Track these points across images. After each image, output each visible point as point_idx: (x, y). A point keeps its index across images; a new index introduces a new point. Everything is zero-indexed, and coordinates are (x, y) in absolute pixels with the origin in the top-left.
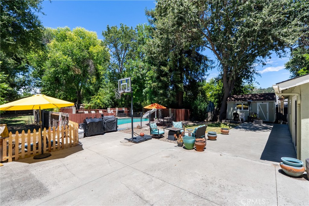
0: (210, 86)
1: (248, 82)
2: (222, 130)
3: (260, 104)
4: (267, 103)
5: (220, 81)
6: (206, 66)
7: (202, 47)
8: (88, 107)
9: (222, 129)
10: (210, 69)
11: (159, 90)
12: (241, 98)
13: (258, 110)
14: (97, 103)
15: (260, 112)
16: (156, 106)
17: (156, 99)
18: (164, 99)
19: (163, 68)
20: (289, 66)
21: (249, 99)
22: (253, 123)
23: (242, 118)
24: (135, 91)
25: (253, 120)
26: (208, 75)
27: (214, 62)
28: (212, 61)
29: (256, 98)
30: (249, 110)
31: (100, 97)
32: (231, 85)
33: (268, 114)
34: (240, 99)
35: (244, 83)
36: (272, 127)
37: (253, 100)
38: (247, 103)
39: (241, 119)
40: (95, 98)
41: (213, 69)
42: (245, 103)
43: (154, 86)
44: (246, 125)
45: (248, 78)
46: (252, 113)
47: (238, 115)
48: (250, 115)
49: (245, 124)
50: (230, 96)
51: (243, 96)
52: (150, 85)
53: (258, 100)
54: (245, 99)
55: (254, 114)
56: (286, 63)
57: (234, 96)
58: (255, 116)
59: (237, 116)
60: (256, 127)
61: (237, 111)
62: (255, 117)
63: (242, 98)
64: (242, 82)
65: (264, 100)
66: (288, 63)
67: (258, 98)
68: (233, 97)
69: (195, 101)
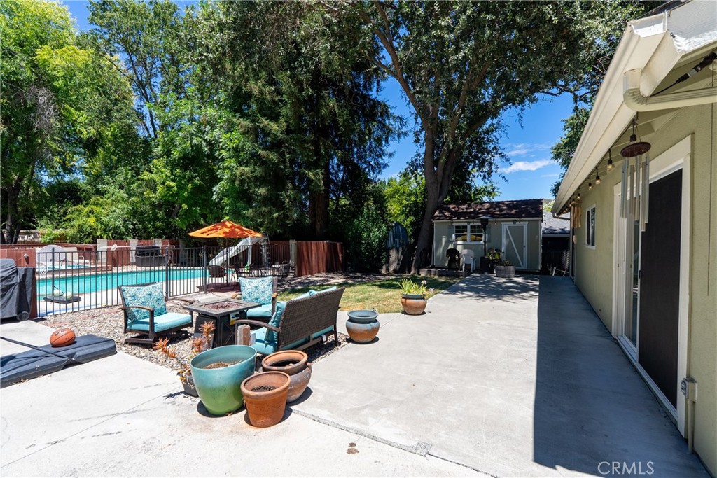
0: (400, 187)
1: (482, 174)
2: (404, 300)
3: (509, 227)
4: (524, 224)
5: (419, 170)
6: (388, 132)
7: (378, 82)
8: (55, 238)
9: (406, 297)
10: (396, 137)
11: (256, 186)
12: (466, 212)
13: (504, 241)
14: (86, 226)
15: (509, 246)
16: (227, 230)
17: (249, 212)
18: (271, 213)
19: (266, 123)
20: (560, 153)
21: (484, 214)
22: (493, 276)
23: (468, 263)
24: (187, 190)
25: (492, 266)
26: (391, 155)
27: (406, 122)
28: (401, 119)
29: (501, 210)
30: (485, 242)
31: (97, 209)
32: (443, 178)
33: (525, 250)
34: (464, 215)
35: (474, 176)
36: (538, 283)
37: (493, 215)
38: (480, 224)
39: (466, 264)
40: (80, 211)
41: (402, 138)
42: (476, 224)
43: (242, 175)
44: (477, 282)
45: (482, 165)
46: (491, 249)
47: (459, 254)
48: (485, 255)
49: (475, 277)
50: (440, 207)
51: (470, 206)
52: (229, 170)
53: (504, 216)
54: (474, 215)
55: (495, 252)
56: (554, 146)
57: (451, 206)
58: (497, 256)
59: (457, 257)
60: (499, 285)
61: (455, 245)
62: (496, 259)
63: (469, 211)
64: (470, 173)
65: (518, 215)
66: (558, 147)
67: (505, 212)
68: (448, 210)
69: (356, 220)
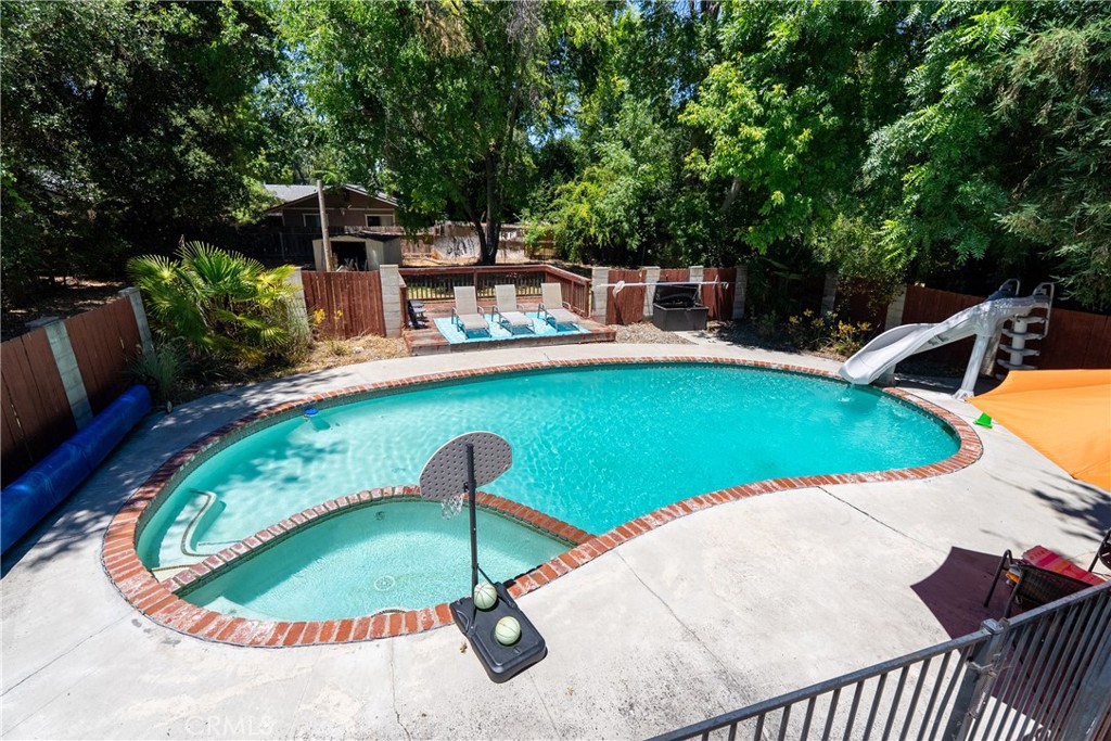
8: (539, 238)
14: (576, 219)
40: (570, 192)
